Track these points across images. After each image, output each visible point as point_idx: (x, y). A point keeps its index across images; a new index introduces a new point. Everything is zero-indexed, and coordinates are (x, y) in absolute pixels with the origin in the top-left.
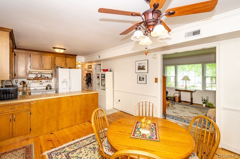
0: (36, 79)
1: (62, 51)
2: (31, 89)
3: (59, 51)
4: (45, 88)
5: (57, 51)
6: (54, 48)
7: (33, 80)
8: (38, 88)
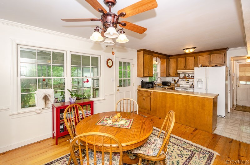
0: (184, 78)
1: (192, 50)
2: (180, 85)
3: (189, 51)
4: (189, 86)
5: (187, 51)
6: (184, 49)
7: (182, 78)
8: (185, 86)
